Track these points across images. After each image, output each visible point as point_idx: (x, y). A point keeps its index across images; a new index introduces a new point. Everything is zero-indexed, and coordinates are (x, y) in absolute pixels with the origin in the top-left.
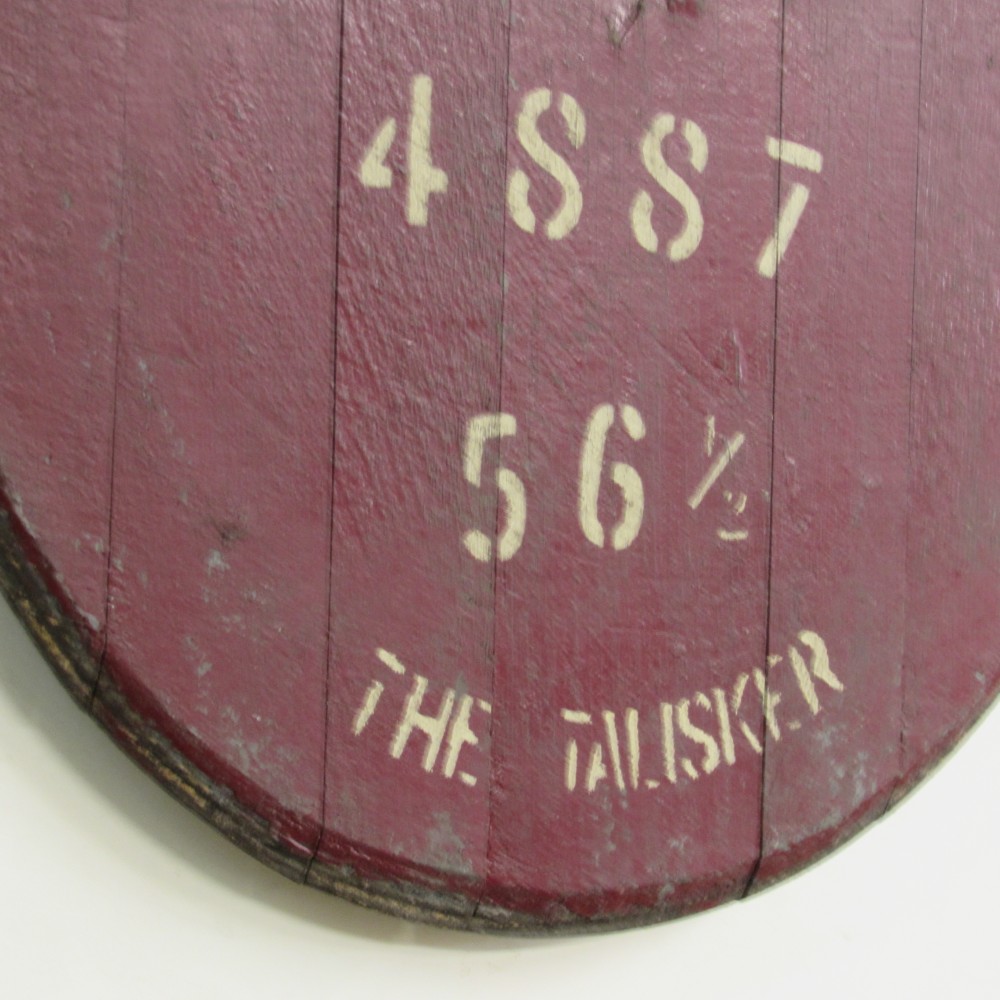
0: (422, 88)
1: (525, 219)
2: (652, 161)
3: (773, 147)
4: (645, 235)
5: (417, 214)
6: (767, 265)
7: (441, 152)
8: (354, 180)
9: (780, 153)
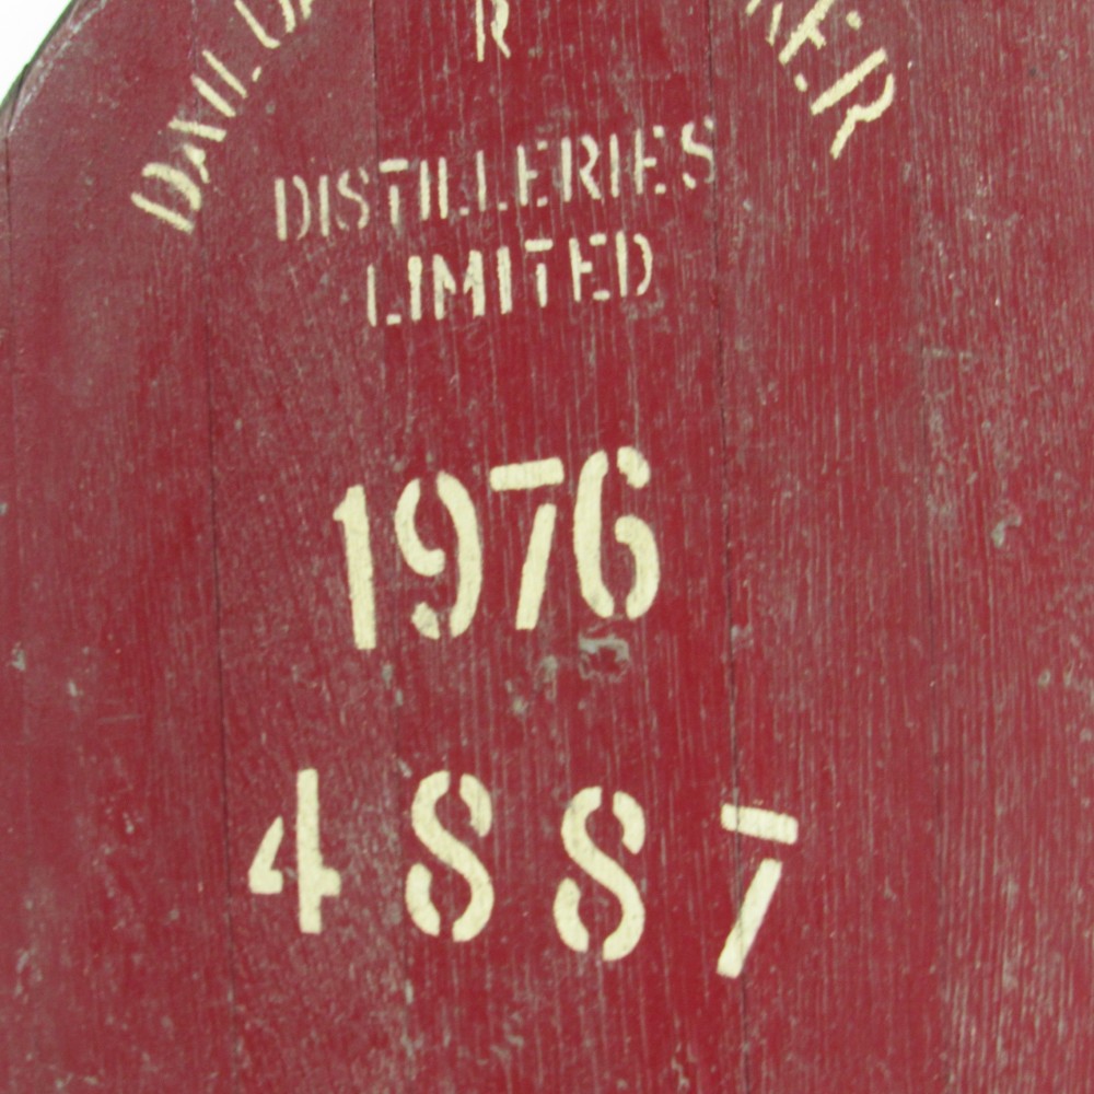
0: (307, 783)
1: (427, 919)
2: (576, 843)
3: (730, 817)
4: (573, 933)
5: (310, 920)
6: (731, 961)
7: (332, 851)
8: (244, 889)
9: (738, 822)
